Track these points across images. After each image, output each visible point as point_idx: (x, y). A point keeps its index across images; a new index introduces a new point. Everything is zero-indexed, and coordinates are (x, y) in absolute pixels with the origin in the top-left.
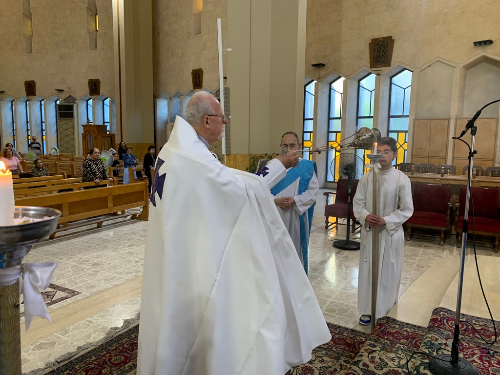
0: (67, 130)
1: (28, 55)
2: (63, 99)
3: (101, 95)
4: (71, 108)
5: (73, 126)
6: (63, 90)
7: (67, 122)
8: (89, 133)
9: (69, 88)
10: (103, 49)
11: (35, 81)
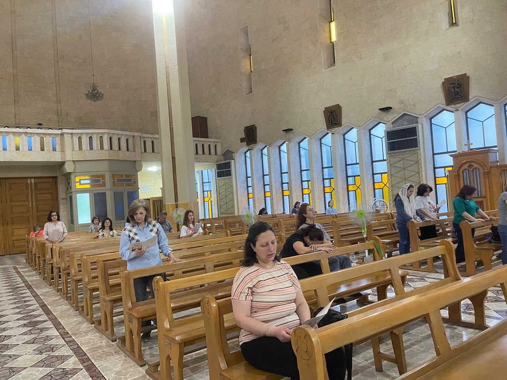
0: (404, 169)
1: (328, 69)
2: (390, 123)
3: (471, 101)
4: (413, 131)
5: (418, 162)
6: (390, 108)
7: (405, 156)
8: (470, 166)
9: (402, 102)
10: (472, 22)
11: (341, 105)
